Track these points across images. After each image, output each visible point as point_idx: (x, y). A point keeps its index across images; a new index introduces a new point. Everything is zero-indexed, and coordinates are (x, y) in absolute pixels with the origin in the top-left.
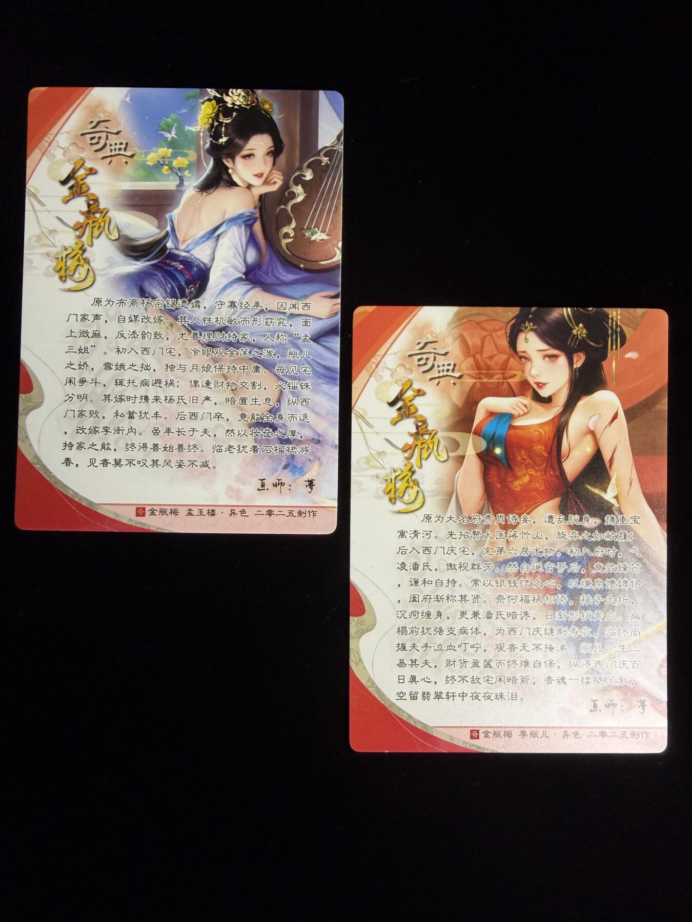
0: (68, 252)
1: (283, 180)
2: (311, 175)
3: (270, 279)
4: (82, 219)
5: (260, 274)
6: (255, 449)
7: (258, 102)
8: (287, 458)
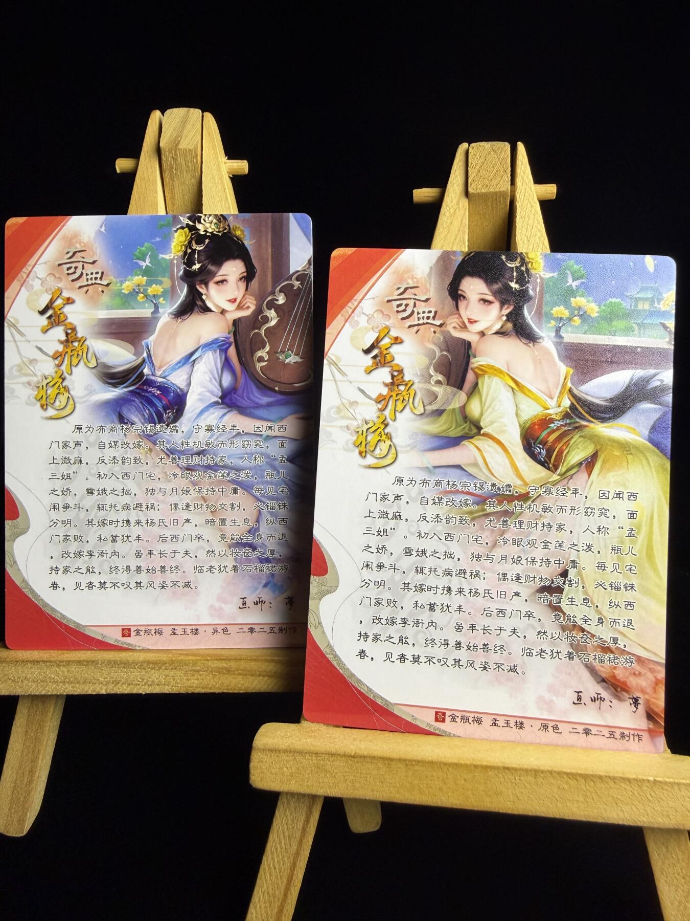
0: (48, 381)
1: (256, 305)
2: (284, 299)
3: (244, 402)
4: (60, 348)
5: (236, 399)
6: (235, 569)
7: (230, 229)
8: (266, 577)
